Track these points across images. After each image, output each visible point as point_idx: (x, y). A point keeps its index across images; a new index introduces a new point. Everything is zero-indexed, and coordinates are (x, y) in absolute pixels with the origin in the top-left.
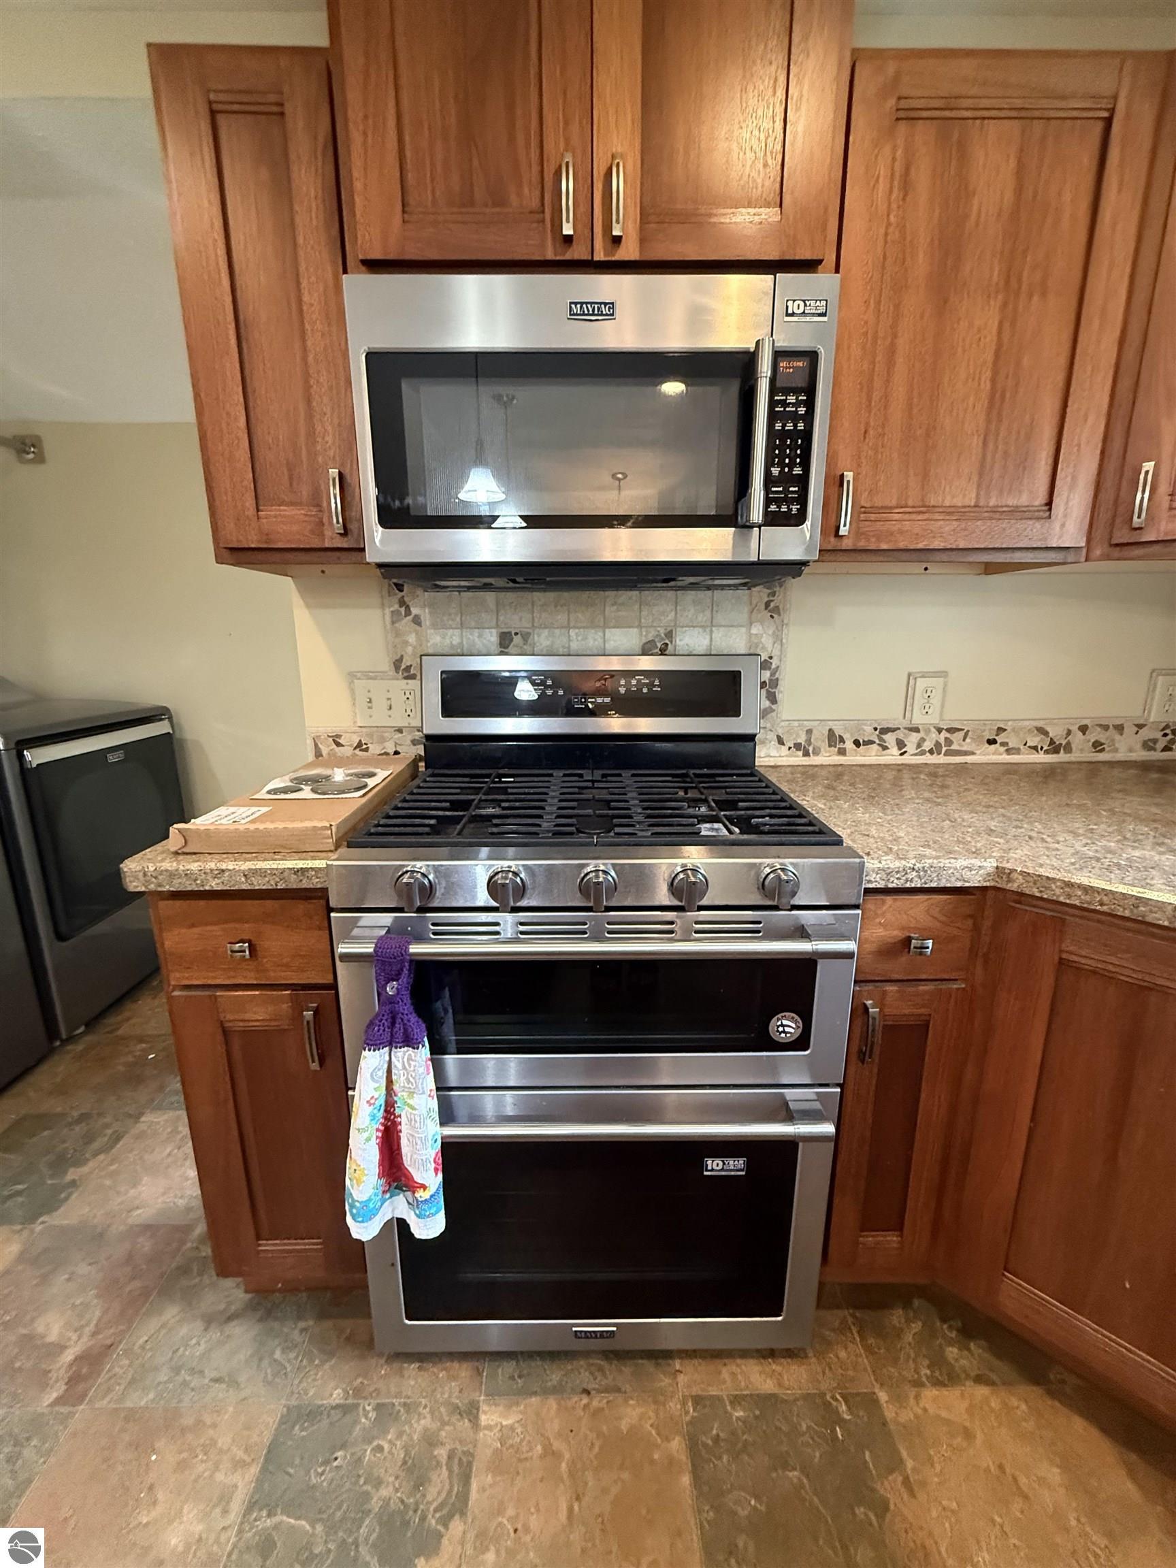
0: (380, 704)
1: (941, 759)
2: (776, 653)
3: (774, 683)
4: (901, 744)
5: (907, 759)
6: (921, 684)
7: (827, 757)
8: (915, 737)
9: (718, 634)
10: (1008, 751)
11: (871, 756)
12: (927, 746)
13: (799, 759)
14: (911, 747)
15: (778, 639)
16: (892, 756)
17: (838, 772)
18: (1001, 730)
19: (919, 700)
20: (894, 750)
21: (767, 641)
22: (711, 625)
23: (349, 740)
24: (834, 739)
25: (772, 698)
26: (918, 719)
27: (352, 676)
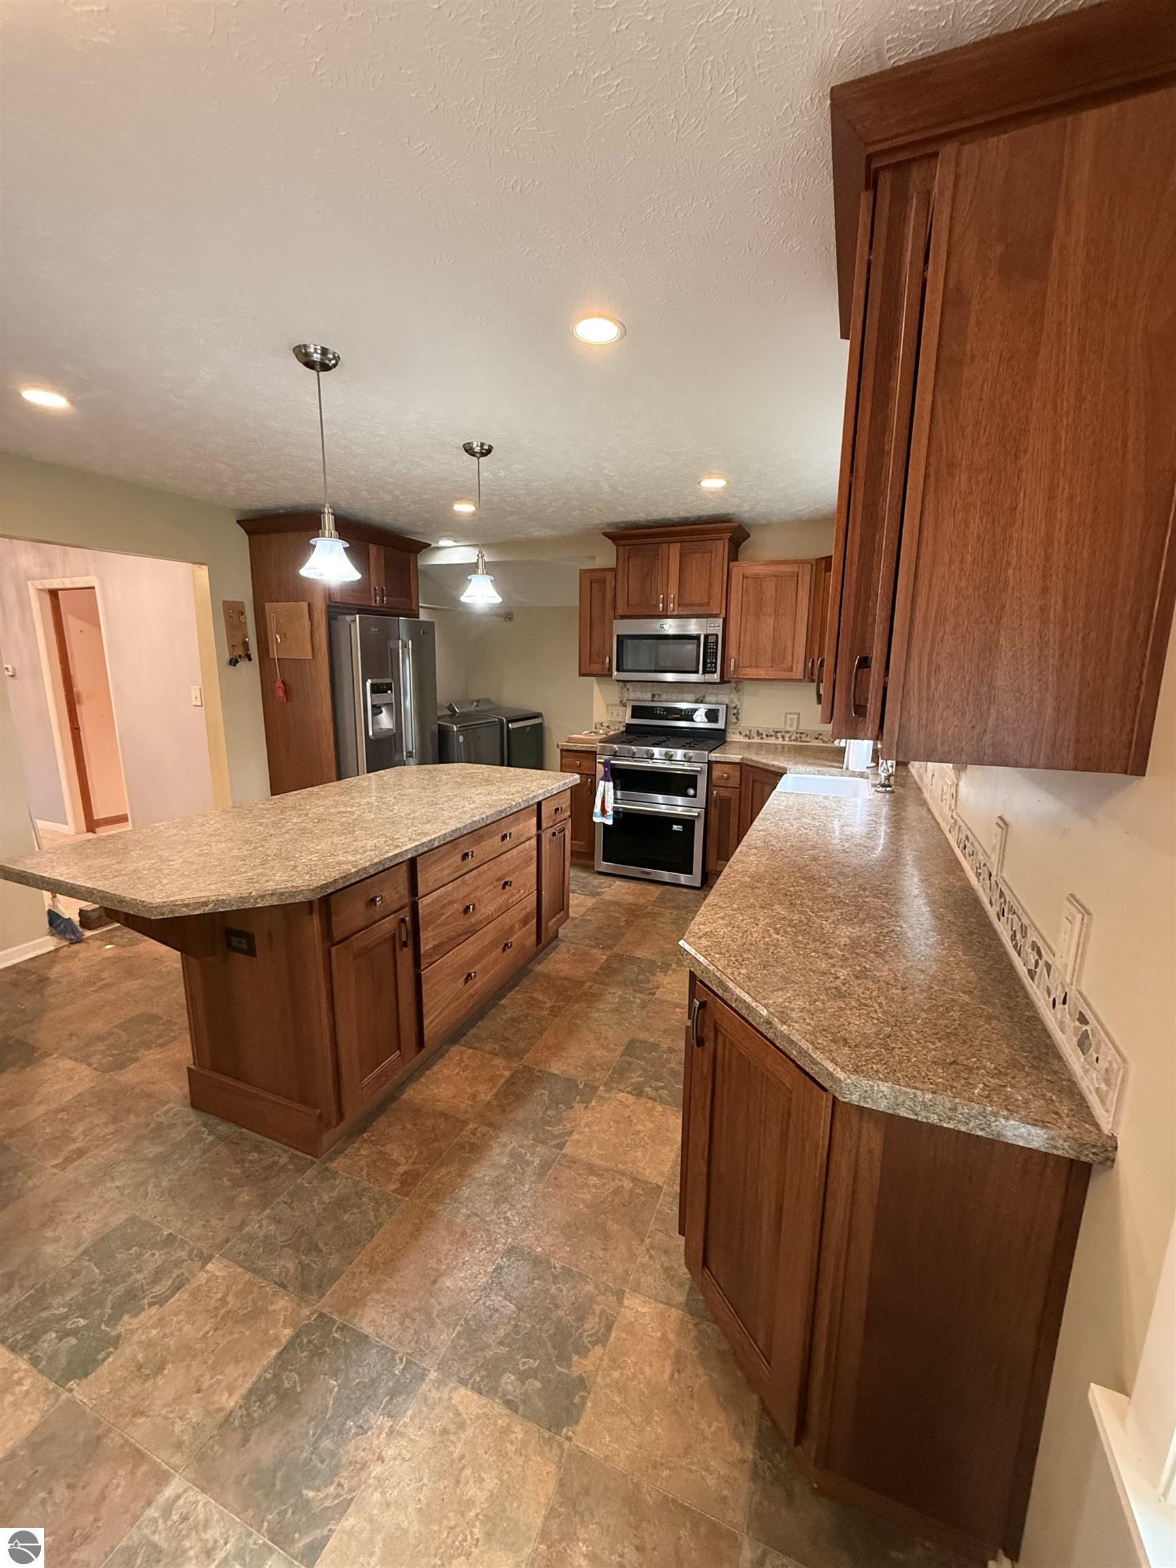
0: (615, 714)
1: (798, 743)
2: (739, 703)
3: (738, 714)
4: (783, 737)
5: (785, 742)
6: (789, 716)
7: (756, 740)
8: (788, 735)
9: (720, 696)
10: (824, 742)
11: (772, 741)
12: (793, 738)
13: (747, 740)
14: (787, 739)
15: (739, 700)
16: (780, 741)
17: (761, 746)
18: (820, 734)
19: (788, 723)
20: (781, 739)
21: (736, 700)
22: (717, 694)
23: (605, 724)
24: (759, 734)
25: (737, 719)
26: (788, 729)
27: (608, 706)
